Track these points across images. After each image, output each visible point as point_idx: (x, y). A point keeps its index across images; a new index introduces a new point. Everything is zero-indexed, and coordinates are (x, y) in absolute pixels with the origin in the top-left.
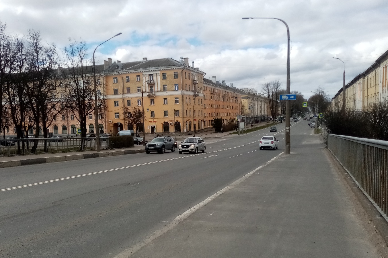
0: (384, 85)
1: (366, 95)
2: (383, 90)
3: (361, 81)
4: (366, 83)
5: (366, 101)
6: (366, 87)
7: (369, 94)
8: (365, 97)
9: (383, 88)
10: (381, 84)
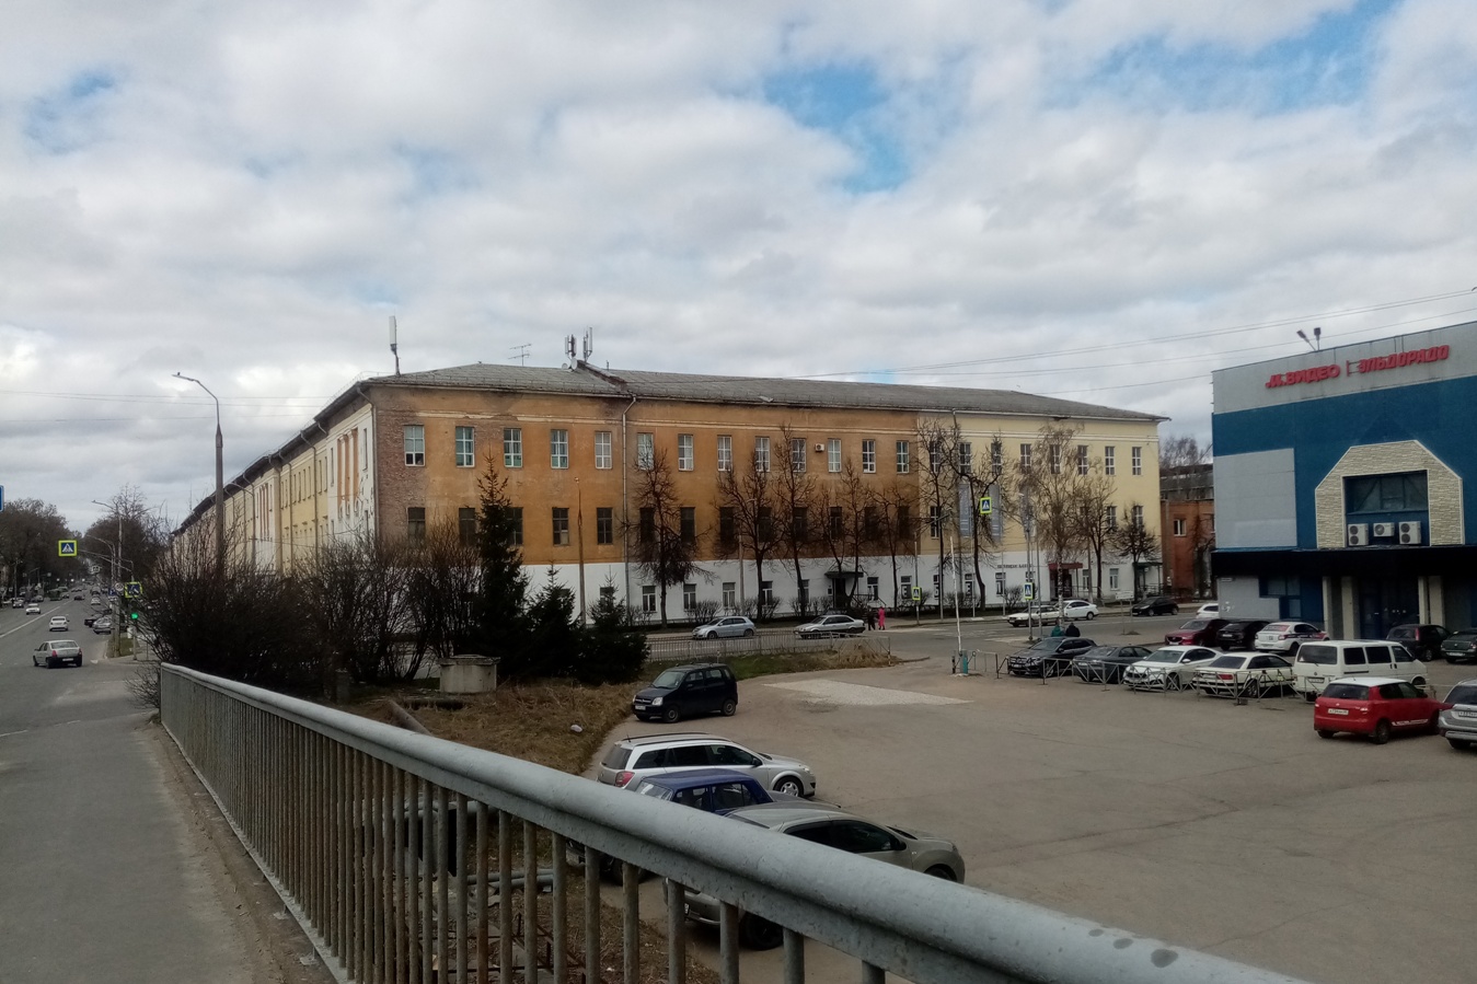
0: (343, 493)
1: (286, 523)
2: (340, 510)
3: (269, 477)
4: (285, 487)
5: (287, 541)
6: (285, 499)
7: (298, 520)
8: (284, 531)
9: (339, 503)
10: (333, 492)
